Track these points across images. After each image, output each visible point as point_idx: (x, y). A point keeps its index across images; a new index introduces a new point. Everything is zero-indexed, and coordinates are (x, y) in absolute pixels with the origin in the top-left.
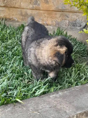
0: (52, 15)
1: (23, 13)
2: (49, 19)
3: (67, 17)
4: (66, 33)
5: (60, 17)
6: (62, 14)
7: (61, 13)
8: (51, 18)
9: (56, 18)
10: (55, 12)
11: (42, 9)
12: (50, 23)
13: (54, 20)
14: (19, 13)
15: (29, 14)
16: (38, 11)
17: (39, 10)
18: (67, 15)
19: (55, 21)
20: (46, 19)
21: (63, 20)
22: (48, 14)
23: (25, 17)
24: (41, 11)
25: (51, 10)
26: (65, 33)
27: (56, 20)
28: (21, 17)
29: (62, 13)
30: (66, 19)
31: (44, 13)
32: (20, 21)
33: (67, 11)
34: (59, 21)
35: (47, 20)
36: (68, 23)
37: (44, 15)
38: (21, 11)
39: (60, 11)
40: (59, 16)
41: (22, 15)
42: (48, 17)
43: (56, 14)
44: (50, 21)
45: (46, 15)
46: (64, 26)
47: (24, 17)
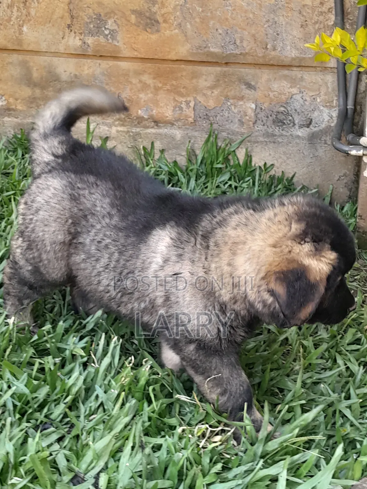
0: (176, 79)
1: (35, 75)
2: (162, 95)
3: (249, 86)
4: (249, 157)
5: (212, 88)
6: (224, 75)
7: (218, 69)
8: (175, 91)
9: (196, 90)
10: (190, 68)
11: (127, 55)
12: (168, 113)
13: (188, 103)
14: (16, 71)
15: (64, 77)
16: (111, 63)
17: (115, 58)
18: (249, 78)
19: (192, 104)
20: (150, 95)
21: (227, 98)
22: (157, 76)
23: (43, 88)
24: (124, 65)
25: (169, 57)
26: (241, 155)
27: (195, 99)
28: (27, 92)
29: (225, 69)
30: (242, 98)
31: (138, 73)
32: (19, 107)
33: (250, 59)
34: (211, 104)
35: (156, 103)
36: (251, 113)
37: (140, 81)
38: (24, 65)
39: (216, 64)
40: (208, 84)
41: (29, 81)
42: (157, 89)
43: (195, 76)
44: (167, 105)
45: (147, 79)
46: (235, 127)
47: (38, 92)
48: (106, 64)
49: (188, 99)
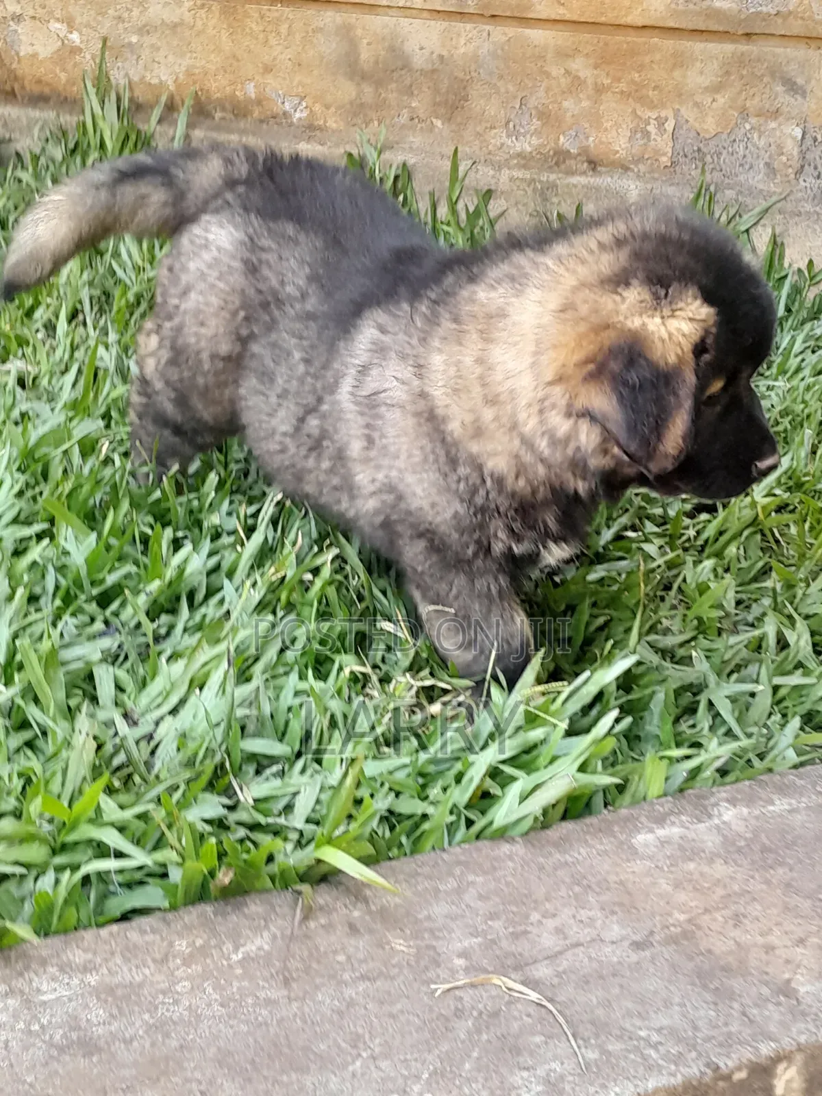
0: (641, 68)
1: (365, 55)
2: (609, 104)
3: (793, 87)
4: (776, 245)
5: (717, 89)
6: (741, 61)
7: (729, 48)
8: (636, 94)
9: (680, 94)
10: (669, 44)
11: (543, 16)
12: (620, 143)
13: (661, 123)
14: (329, 47)
15: (419, 60)
16: (512, 31)
17: (525, 21)
18: (792, 69)
19: (669, 126)
20: (585, 104)
21: (744, 113)
22: (603, 60)
23: (379, 84)
24: (537, 35)
25: (629, 20)
26: (761, 240)
27: (677, 113)
28: (347, 90)
29: (743, 47)
30: (776, 113)
31: (564, 55)
32: (332, 124)
33: (796, 27)
34: (710, 125)
35: (596, 119)
36: (791, 148)
37: (567, 72)
38: (346, 32)
39: (724, 35)
40: (704, 81)
41: (352, 68)
42: (600, 90)
43: (679, 61)
44: (617, 125)
45: (579, 66)
46: (757, 179)
47: (368, 90)
48: (500, 33)
49: (663, 114)
